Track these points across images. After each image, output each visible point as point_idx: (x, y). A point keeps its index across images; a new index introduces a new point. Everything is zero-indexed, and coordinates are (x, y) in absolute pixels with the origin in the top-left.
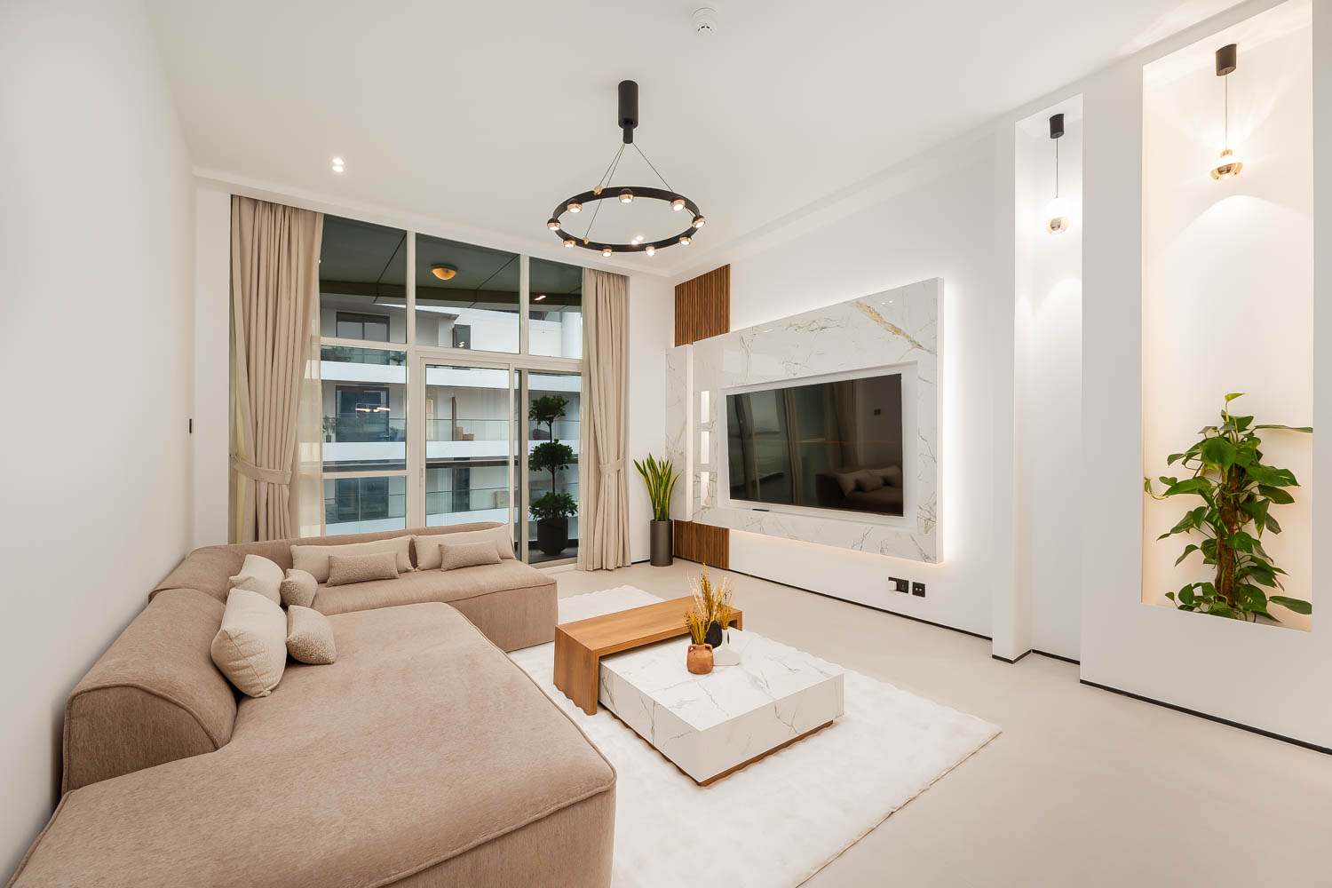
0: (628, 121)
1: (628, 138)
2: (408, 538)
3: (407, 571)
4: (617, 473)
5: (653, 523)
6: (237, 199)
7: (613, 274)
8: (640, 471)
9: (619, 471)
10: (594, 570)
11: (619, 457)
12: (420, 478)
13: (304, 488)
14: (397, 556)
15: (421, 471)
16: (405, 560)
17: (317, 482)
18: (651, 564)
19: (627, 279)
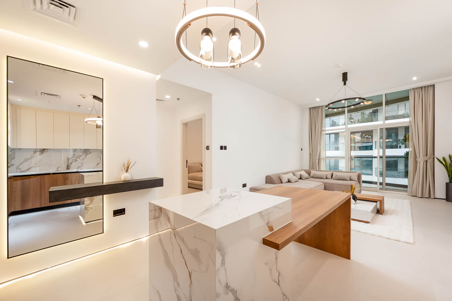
1: (345, 84)
2: (332, 172)
3: (330, 179)
4: (425, 162)
5: (447, 184)
6: (310, 109)
7: (425, 87)
8: (440, 162)
9: (427, 161)
10: (412, 196)
11: (427, 156)
12: (349, 160)
13: (322, 161)
14: (327, 175)
15: (349, 158)
16: (329, 177)
17: (325, 160)
18: (446, 201)
19: (434, 85)
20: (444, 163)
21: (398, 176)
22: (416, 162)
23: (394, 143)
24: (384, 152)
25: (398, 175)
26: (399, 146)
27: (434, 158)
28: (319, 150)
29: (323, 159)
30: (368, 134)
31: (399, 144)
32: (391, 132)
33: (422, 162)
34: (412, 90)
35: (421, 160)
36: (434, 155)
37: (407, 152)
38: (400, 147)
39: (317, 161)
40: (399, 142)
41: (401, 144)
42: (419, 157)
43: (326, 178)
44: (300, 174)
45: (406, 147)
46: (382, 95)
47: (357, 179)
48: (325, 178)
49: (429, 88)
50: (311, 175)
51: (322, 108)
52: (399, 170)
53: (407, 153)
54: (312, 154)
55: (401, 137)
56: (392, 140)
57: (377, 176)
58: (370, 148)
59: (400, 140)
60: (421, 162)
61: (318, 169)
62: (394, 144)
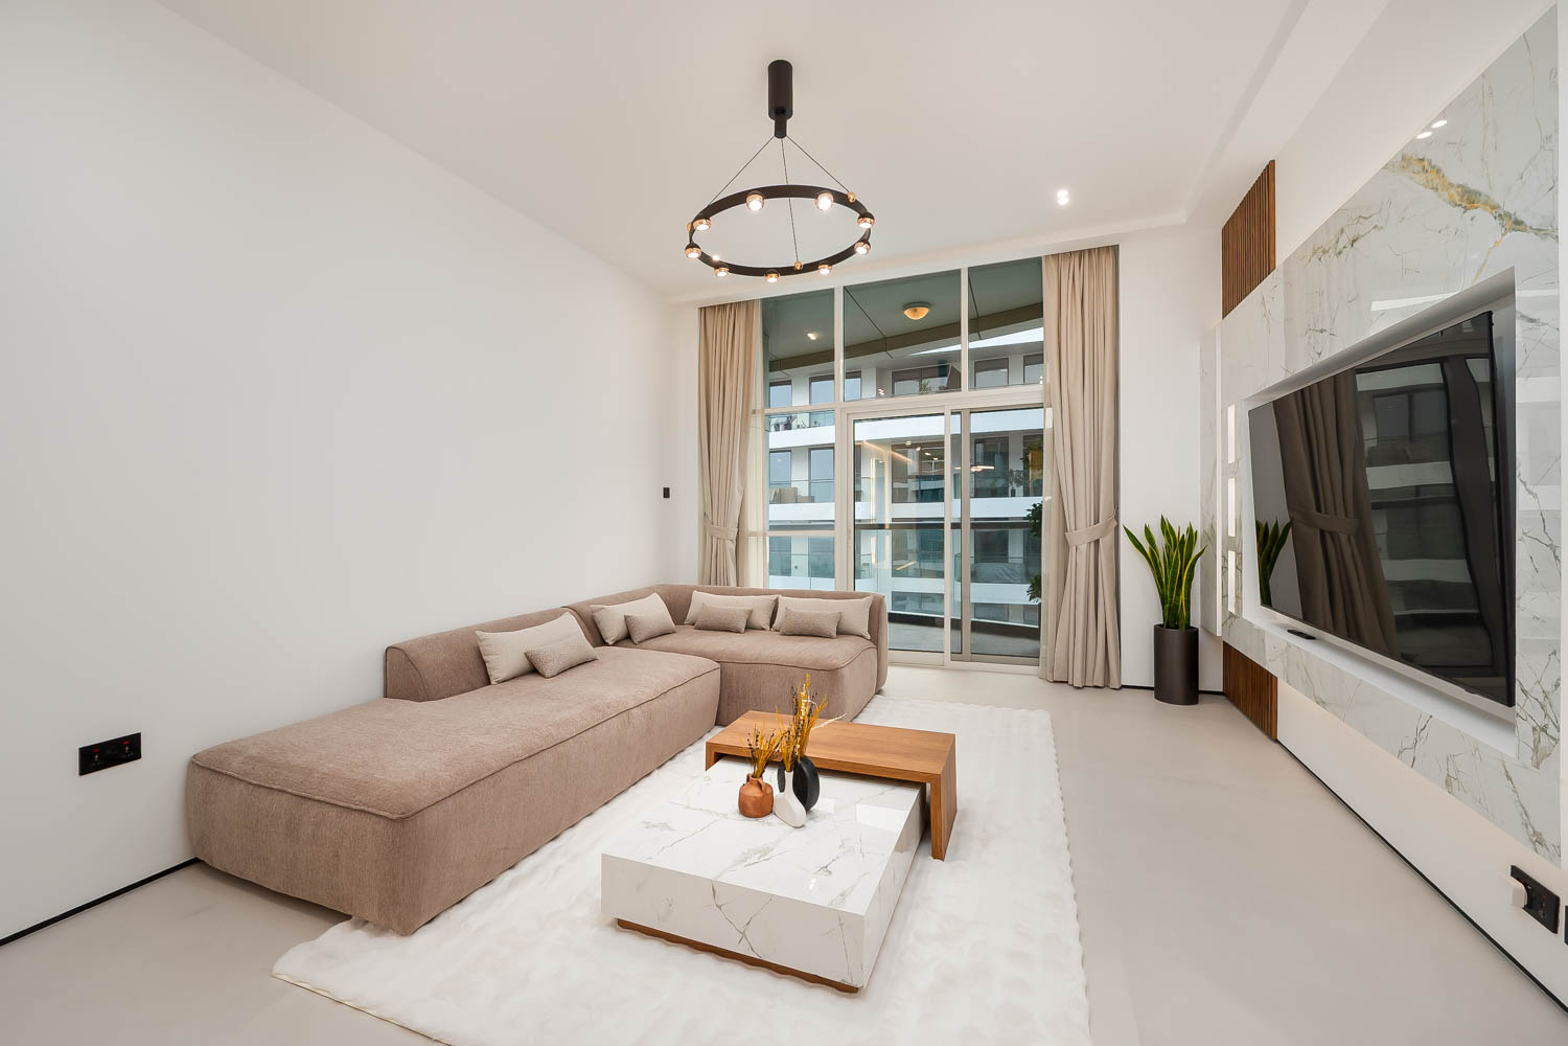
0: (781, 109)
1: (780, 132)
2: (774, 597)
3: (763, 629)
4: (1092, 545)
5: (1158, 629)
6: (704, 310)
7: (1089, 250)
8: (1134, 544)
9: (1097, 542)
10: (1055, 682)
11: (1097, 521)
12: (848, 538)
13: (752, 542)
14: (751, 612)
15: (849, 531)
16: (762, 619)
17: (761, 539)
18: (1157, 697)
19: (1115, 249)
20: (1146, 546)
21: (1007, 577)
22: (1065, 545)
23: (999, 481)
24: (965, 508)
25: (1008, 575)
26: (1010, 489)
27: (1117, 528)
28: (738, 498)
29: (755, 534)
30: (930, 449)
31: (1011, 483)
32: (992, 447)
33: (1083, 548)
34: (1051, 258)
35: (1081, 538)
36: (1117, 518)
37: (1034, 505)
38: (1013, 495)
39: (731, 546)
40: (1010, 479)
41: (1014, 485)
42: (1073, 528)
43: (749, 627)
44: (626, 617)
45: (1026, 494)
46: (958, 272)
47: (864, 630)
48: (742, 626)
49: (1103, 256)
50: (692, 612)
51: (750, 308)
52: (1010, 560)
53: (1037, 512)
54: (709, 514)
55: (1016, 465)
56: (992, 468)
57: (960, 580)
58: (936, 495)
59: (1012, 471)
60: (1080, 547)
61: (733, 584)
62: (1000, 483)
